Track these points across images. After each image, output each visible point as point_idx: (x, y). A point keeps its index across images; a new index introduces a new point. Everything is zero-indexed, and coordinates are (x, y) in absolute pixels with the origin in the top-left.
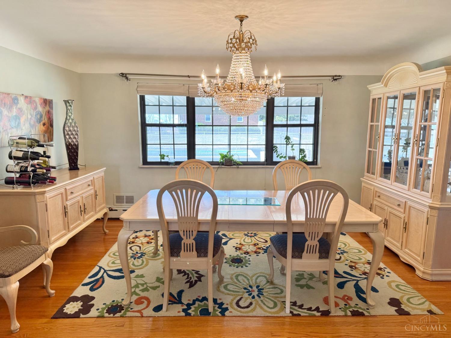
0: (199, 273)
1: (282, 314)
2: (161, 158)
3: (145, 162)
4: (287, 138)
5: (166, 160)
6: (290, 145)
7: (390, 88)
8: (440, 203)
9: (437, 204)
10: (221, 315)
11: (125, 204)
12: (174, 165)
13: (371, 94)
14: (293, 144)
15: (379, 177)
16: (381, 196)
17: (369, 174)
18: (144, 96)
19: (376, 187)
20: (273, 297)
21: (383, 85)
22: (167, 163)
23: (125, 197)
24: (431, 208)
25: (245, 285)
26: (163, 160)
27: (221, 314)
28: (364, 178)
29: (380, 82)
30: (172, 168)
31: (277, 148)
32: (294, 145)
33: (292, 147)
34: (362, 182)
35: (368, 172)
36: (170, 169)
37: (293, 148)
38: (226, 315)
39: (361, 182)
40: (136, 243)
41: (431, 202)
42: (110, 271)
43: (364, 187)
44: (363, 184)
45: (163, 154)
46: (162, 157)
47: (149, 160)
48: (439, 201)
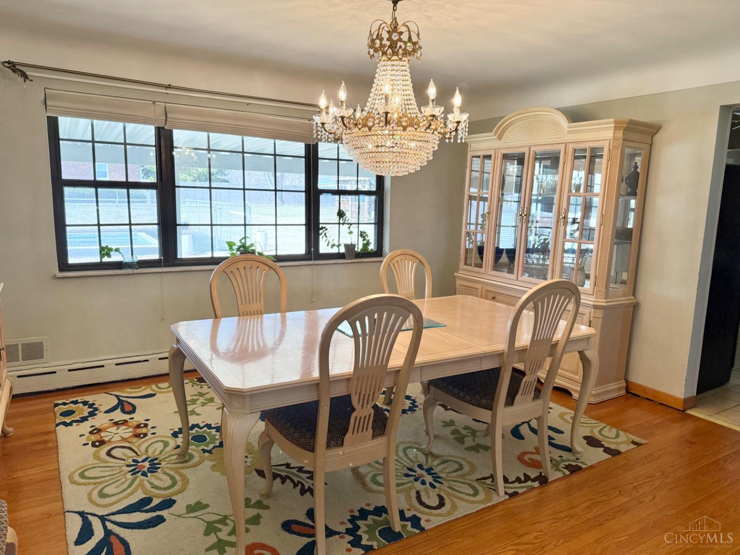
0: (304, 469)
1: (496, 500)
2: (102, 256)
3: (64, 265)
4: (341, 214)
5: (115, 258)
6: (347, 225)
7: (507, 141)
8: (604, 300)
9: (602, 302)
10: (419, 531)
11: (21, 362)
12: (137, 269)
13: (469, 149)
14: (351, 224)
15: (491, 271)
16: (498, 297)
17: (471, 267)
18: (57, 118)
19: (486, 284)
20: (457, 476)
21: (495, 137)
22: (119, 265)
23: (20, 348)
24: (595, 307)
25: (400, 470)
26: (106, 259)
27: (418, 529)
28: (459, 272)
29: (492, 132)
30: (134, 274)
31: (326, 230)
32: (353, 225)
33: (349, 228)
34: (457, 279)
35: (466, 264)
36: (127, 277)
37: (351, 229)
38: (426, 529)
39: (455, 278)
40: (109, 441)
41: (593, 300)
42: (113, 514)
43: (461, 287)
44: (458, 282)
45: (107, 246)
46: (105, 251)
47: (72, 260)
48: (604, 297)
